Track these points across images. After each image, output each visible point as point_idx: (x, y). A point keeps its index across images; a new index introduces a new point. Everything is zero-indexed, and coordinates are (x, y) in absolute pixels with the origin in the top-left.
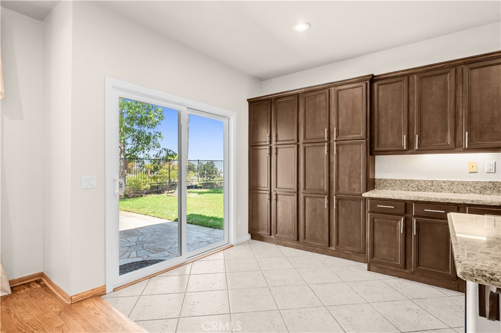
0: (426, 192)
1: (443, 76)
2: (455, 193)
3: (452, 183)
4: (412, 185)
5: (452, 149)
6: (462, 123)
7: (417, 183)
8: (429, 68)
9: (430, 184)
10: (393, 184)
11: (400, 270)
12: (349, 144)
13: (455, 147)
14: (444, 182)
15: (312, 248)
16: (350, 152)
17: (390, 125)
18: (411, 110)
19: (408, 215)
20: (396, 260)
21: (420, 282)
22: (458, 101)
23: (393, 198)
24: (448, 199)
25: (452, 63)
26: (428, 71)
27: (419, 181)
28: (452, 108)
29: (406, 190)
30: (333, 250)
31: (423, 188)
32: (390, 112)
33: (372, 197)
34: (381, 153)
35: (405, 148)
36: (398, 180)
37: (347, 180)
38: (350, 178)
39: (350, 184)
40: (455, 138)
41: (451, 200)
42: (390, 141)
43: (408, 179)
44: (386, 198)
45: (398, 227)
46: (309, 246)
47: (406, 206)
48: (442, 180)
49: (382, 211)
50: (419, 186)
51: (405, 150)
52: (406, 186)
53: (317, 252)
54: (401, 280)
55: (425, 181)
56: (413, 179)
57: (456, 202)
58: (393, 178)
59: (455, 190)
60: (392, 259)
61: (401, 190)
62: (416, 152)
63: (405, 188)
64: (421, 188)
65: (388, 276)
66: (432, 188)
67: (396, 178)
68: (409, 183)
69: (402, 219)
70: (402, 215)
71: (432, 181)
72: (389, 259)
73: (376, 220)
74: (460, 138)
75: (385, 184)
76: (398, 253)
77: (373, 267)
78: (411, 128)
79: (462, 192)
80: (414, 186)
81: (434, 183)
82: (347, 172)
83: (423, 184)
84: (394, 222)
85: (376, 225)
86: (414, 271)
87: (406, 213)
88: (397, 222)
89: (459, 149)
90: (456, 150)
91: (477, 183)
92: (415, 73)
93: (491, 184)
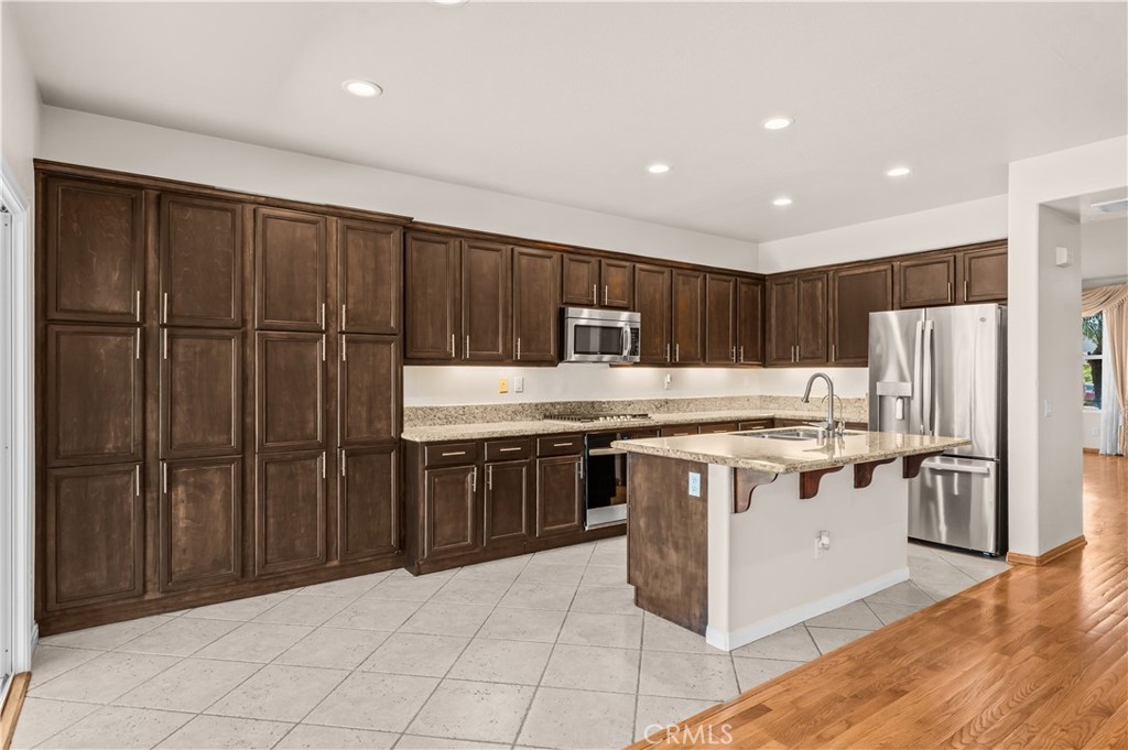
1: (494, 253)
2: (488, 422)
3: (486, 408)
4: (438, 415)
5: (502, 361)
6: (512, 324)
7: (445, 412)
9: (461, 412)
11: (468, 553)
12: (370, 342)
13: (506, 358)
14: (477, 408)
15: (278, 582)
16: (371, 359)
17: (429, 315)
19: (479, 462)
20: (464, 538)
23: (462, 438)
24: (522, 431)
27: (447, 408)
28: (503, 303)
30: (335, 567)
31: (453, 418)
32: (430, 291)
33: (432, 440)
34: (415, 362)
35: (453, 356)
37: (364, 414)
38: (370, 409)
39: (370, 422)
40: (505, 345)
41: (526, 432)
42: (430, 340)
43: (434, 405)
44: (452, 439)
45: (468, 484)
46: (276, 578)
50: (449, 416)
51: (452, 359)
52: (431, 417)
53: (292, 586)
55: (455, 408)
57: (529, 433)
59: (488, 419)
60: (460, 539)
62: (465, 362)
64: (450, 419)
65: (449, 571)
68: (435, 412)
69: (475, 469)
70: (471, 464)
71: (464, 408)
72: (455, 540)
73: (436, 480)
74: (510, 345)
76: (466, 527)
79: (495, 420)
80: (442, 416)
82: (364, 398)
83: (453, 412)
86: (486, 545)
87: (477, 459)
88: (467, 477)
89: (509, 361)
90: (506, 361)
91: (509, 406)
92: (463, 237)
93: (520, 406)
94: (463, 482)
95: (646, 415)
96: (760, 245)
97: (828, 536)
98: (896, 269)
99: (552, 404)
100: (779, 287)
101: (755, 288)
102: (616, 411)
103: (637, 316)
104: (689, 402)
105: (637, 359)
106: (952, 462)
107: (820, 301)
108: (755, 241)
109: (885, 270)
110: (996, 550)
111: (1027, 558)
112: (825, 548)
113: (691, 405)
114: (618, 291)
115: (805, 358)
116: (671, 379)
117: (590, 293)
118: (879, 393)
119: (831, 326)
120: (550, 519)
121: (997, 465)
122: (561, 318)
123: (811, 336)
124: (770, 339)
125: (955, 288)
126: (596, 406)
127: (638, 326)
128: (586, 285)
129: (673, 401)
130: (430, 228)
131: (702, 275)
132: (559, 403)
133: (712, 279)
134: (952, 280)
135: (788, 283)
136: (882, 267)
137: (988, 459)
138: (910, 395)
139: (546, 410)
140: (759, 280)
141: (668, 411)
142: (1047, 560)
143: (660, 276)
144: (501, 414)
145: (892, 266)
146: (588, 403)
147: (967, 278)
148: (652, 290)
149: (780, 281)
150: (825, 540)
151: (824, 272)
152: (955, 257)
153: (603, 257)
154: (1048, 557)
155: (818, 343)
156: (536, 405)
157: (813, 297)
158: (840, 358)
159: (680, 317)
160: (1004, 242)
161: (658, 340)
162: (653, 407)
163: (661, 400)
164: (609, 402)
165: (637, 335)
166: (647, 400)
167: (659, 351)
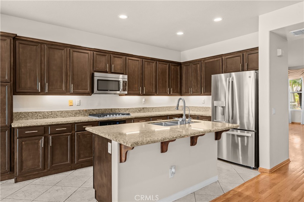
0: (48, 119)
1: (61, 51)
2: (63, 117)
3: (62, 112)
4: (40, 115)
5: (65, 93)
6: (70, 79)
7: (42, 114)
8: (53, 43)
9: (50, 114)
10: (26, 115)
11: (41, 172)
13: (67, 92)
14: (58, 112)
17: (28, 74)
18: (43, 67)
19: (46, 135)
20: (38, 166)
21: (52, 175)
22: (67, 67)
23: (36, 125)
24: (67, 121)
25: (65, 45)
26: (52, 45)
27: (44, 112)
28: (65, 70)
29: (35, 119)
31: (47, 116)
32: (28, 65)
33: (20, 126)
34: (21, 94)
35: (39, 91)
36: (30, 112)
40: (66, 87)
41: (69, 121)
42: (29, 85)
43: (37, 111)
44: (31, 125)
45: (39, 144)
47: (44, 128)
48: (57, 110)
49: (29, 135)
50: (44, 115)
51: (39, 93)
52: (35, 116)
54: (41, 178)
55: (47, 112)
56: (40, 111)
57: (71, 122)
58: (26, 111)
59: (63, 116)
60: (36, 167)
61: (32, 119)
62: (46, 94)
63: (35, 118)
64: (45, 117)
65: (32, 180)
66: (52, 116)
67: (28, 111)
68: (38, 114)
69: (43, 137)
70: (42, 136)
71: (52, 112)
72: (33, 167)
73: (23, 143)
74: (69, 87)
75: (21, 116)
76: (39, 161)
77: (20, 179)
78: (43, 78)
79: (67, 116)
81: (53, 112)
83: (46, 114)
84: (37, 141)
85: (24, 147)
86: (50, 169)
87: (44, 134)
88: (39, 141)
89: (68, 93)
90: (67, 93)
91: (73, 111)
92: (46, 44)
93: (78, 111)
94: (38, 143)
95: (129, 114)
96: (181, 52)
97: (175, 168)
98: (223, 59)
99: (93, 110)
100: (186, 67)
101: (177, 67)
102: (122, 112)
103: (126, 77)
104: (153, 108)
105: (126, 92)
106: (244, 132)
107: (199, 71)
108: (180, 51)
109: (220, 60)
110: (255, 166)
111: (266, 170)
112: (173, 173)
113: (154, 110)
114: (119, 67)
115: (194, 92)
116: (145, 100)
117: (106, 67)
118: (215, 105)
119: (202, 81)
120: (82, 156)
121: (255, 133)
122: (92, 76)
123: (196, 84)
124: (183, 86)
125: (243, 66)
126: (113, 110)
127: (127, 80)
128: (104, 64)
129: (145, 108)
130: (28, 39)
131: (155, 61)
132: (96, 110)
133: (160, 63)
134: (242, 63)
135: (189, 65)
136: (219, 59)
137: (252, 131)
138: (225, 106)
139: (91, 112)
140: (179, 64)
141: (144, 112)
142: (274, 171)
143: (137, 62)
144: (69, 114)
145: (222, 58)
146: (109, 109)
147: (247, 62)
148: (133, 66)
149: (186, 65)
150: (173, 170)
151: (200, 61)
152: (243, 54)
153: (112, 54)
154: (274, 169)
155: (198, 87)
156: (86, 110)
157: (196, 70)
158: (205, 92)
159: (146, 77)
160: (257, 48)
161: (136, 86)
162: (137, 110)
163: (141, 108)
164: (118, 109)
165: (126, 84)
166: (135, 108)
167: (137, 90)
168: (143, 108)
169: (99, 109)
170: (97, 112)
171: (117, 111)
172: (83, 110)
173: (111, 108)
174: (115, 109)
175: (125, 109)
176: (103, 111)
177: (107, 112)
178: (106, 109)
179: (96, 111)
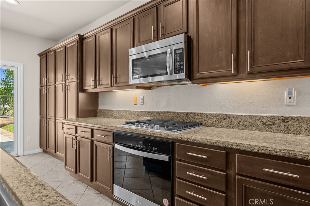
12: (72, 84)
29: (108, 118)
43: (110, 109)
48: (123, 110)
63: (109, 116)
66: (119, 116)
93: (141, 113)
99: (158, 113)
126: (190, 116)
139: (155, 116)
162: (259, 123)
163: (274, 117)
164: (202, 114)
165: (181, 54)
166: (250, 116)
167: (224, 64)
168: (284, 120)
169: (165, 111)
170: (163, 117)
171: (199, 119)
172: (146, 112)
173: (187, 112)
174: (194, 113)
175: (217, 115)
176: (172, 116)
177: (179, 118)
178: (178, 113)
179: (162, 115)
